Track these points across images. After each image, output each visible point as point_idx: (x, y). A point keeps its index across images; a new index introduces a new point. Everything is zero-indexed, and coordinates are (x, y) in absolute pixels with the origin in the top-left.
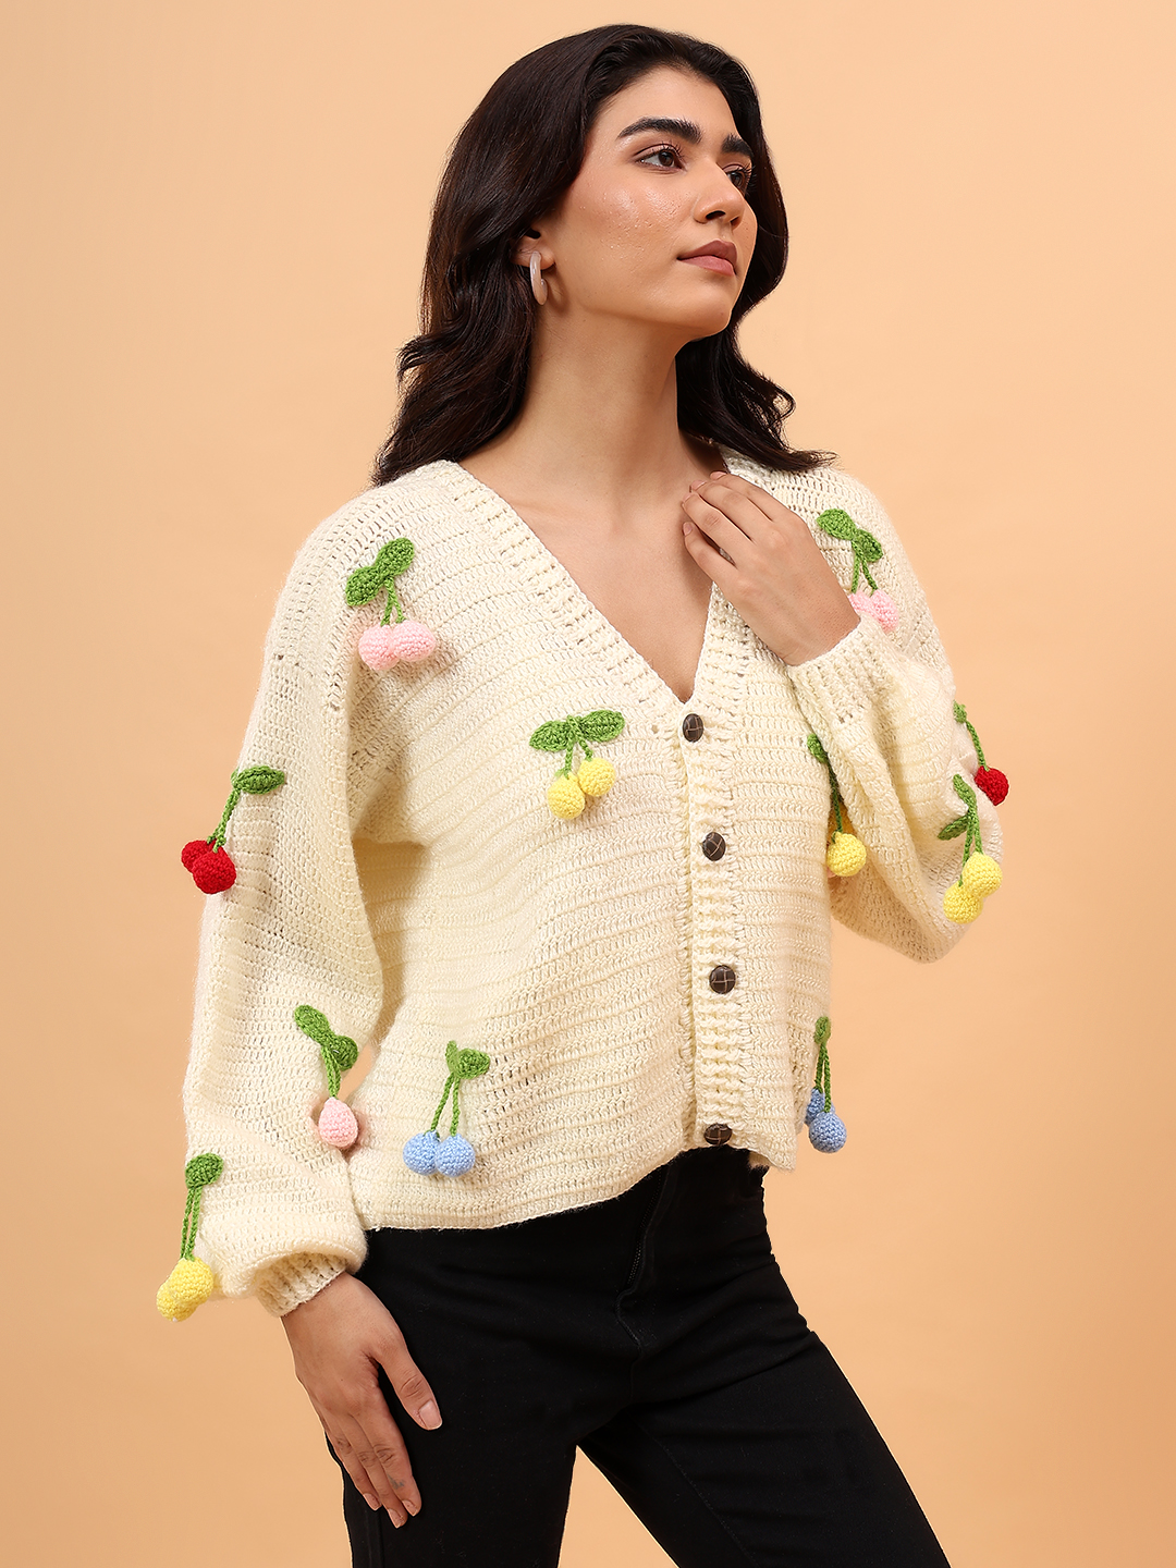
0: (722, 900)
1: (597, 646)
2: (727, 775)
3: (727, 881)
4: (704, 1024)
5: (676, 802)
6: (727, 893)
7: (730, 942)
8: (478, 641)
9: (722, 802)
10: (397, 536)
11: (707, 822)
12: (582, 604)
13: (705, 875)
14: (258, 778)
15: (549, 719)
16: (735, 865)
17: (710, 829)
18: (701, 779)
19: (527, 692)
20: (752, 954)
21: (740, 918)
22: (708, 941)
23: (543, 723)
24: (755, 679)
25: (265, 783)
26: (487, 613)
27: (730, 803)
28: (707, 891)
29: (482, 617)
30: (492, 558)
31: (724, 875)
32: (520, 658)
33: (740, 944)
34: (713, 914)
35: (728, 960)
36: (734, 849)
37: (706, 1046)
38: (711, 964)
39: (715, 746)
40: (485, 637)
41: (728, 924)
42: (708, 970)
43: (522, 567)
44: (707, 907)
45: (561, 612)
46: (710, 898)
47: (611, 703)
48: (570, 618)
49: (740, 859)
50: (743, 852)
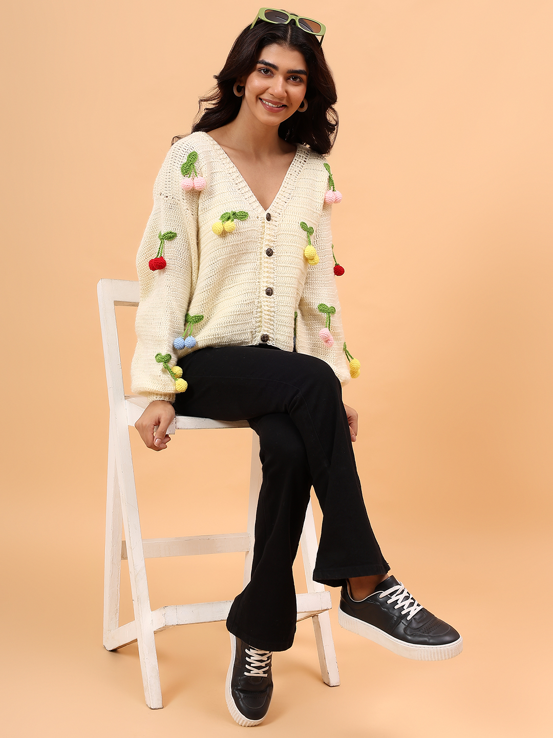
0: (271, 268)
1: (243, 192)
2: (276, 231)
3: (272, 263)
4: (264, 304)
5: (260, 239)
6: (272, 266)
7: (272, 281)
9: (273, 240)
10: (192, 151)
11: (268, 245)
12: (241, 179)
13: (266, 260)
14: (169, 235)
15: (227, 211)
16: (276, 258)
17: (269, 247)
18: (269, 232)
19: (222, 203)
20: (278, 285)
21: (276, 274)
22: (266, 280)
23: (225, 212)
24: (289, 204)
25: (171, 236)
27: (275, 240)
28: (266, 265)
31: (272, 261)
32: (221, 192)
33: (275, 282)
34: (268, 272)
35: (271, 286)
36: (276, 253)
37: (265, 310)
38: (266, 286)
39: (274, 223)
41: (272, 275)
42: (265, 288)
44: (266, 270)
45: (235, 180)
46: (267, 267)
47: (245, 209)
48: (237, 182)
49: (277, 256)
50: (278, 254)
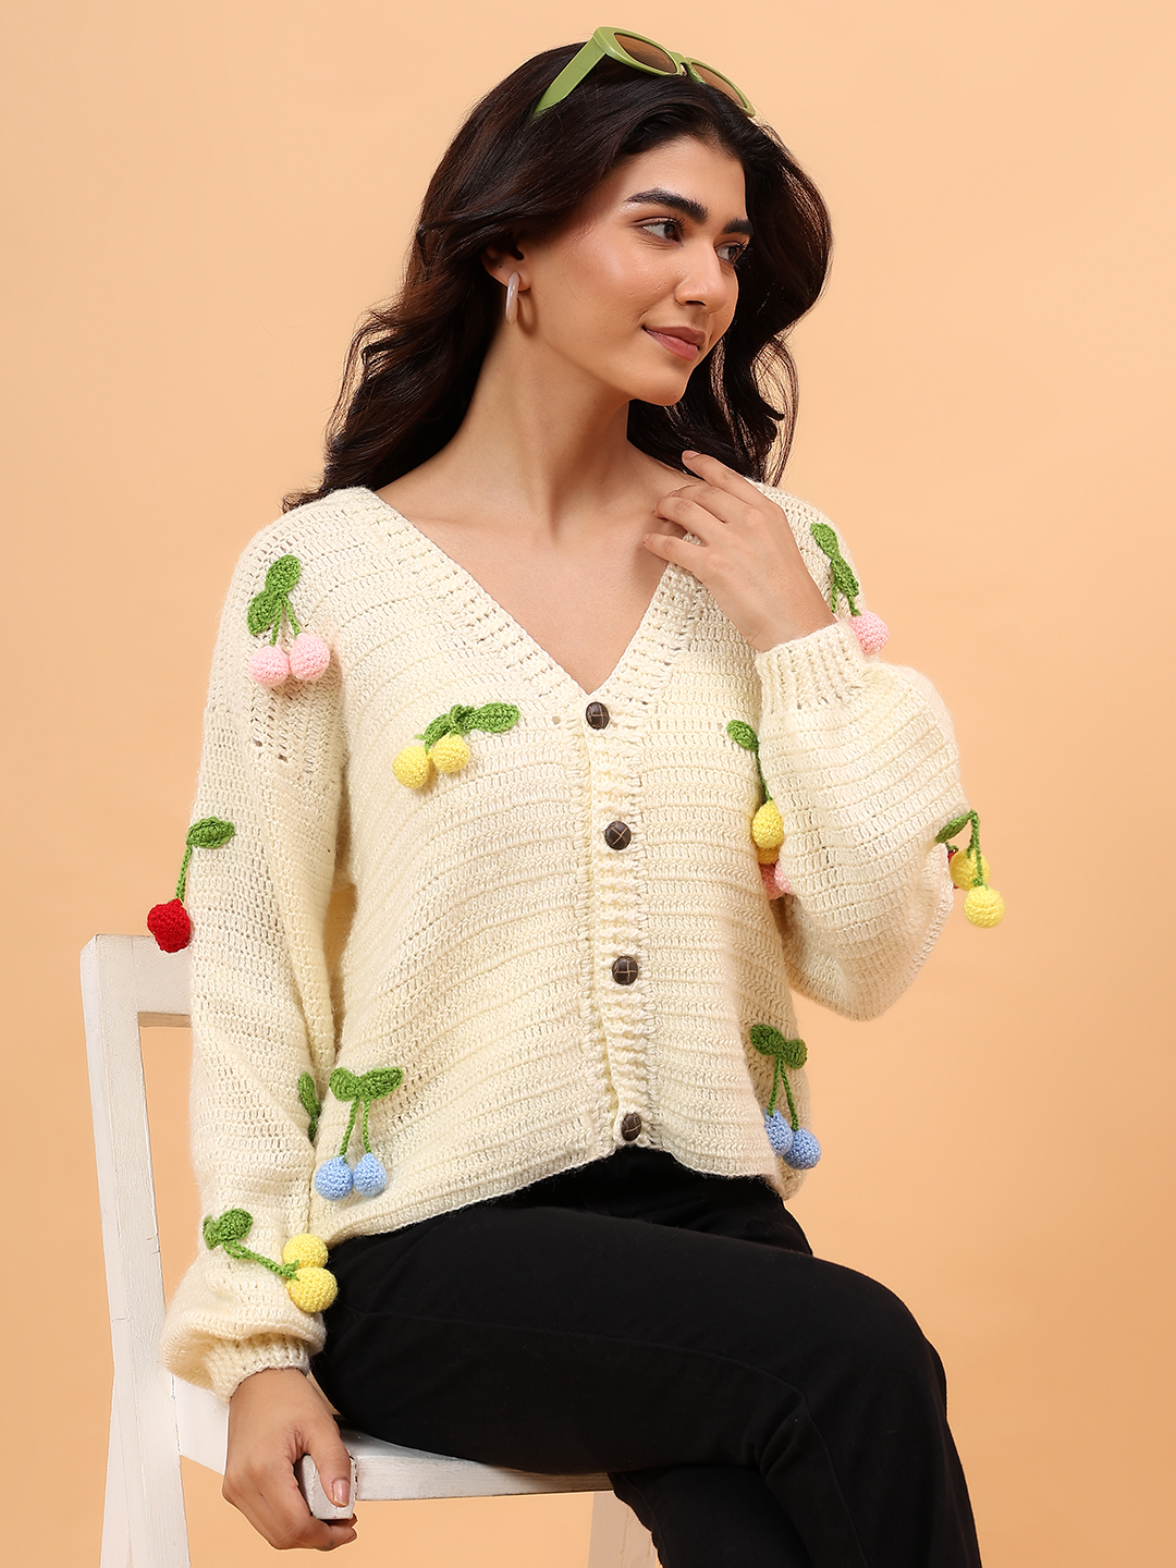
0: (625, 890)
1: (498, 645)
2: (635, 760)
3: (631, 871)
4: (610, 1014)
5: (576, 791)
6: (631, 881)
7: (634, 932)
8: (376, 643)
9: (627, 789)
11: (610, 810)
12: (485, 603)
13: (607, 864)
14: (206, 830)
16: (642, 854)
17: (613, 818)
18: (604, 767)
20: (655, 944)
21: (645, 908)
22: (611, 931)
24: (681, 669)
25: (215, 834)
26: (385, 617)
27: (637, 790)
28: (609, 880)
29: (379, 620)
30: (390, 567)
31: (628, 863)
32: (418, 658)
33: (643, 935)
34: (614, 903)
35: (631, 951)
36: (642, 837)
37: (615, 1035)
38: (614, 954)
39: (622, 732)
40: (383, 640)
41: (631, 914)
42: (611, 961)
43: (422, 574)
44: (609, 897)
45: (462, 614)
46: (612, 888)
47: (507, 698)
48: (471, 618)
49: (647, 847)
50: (650, 841)
